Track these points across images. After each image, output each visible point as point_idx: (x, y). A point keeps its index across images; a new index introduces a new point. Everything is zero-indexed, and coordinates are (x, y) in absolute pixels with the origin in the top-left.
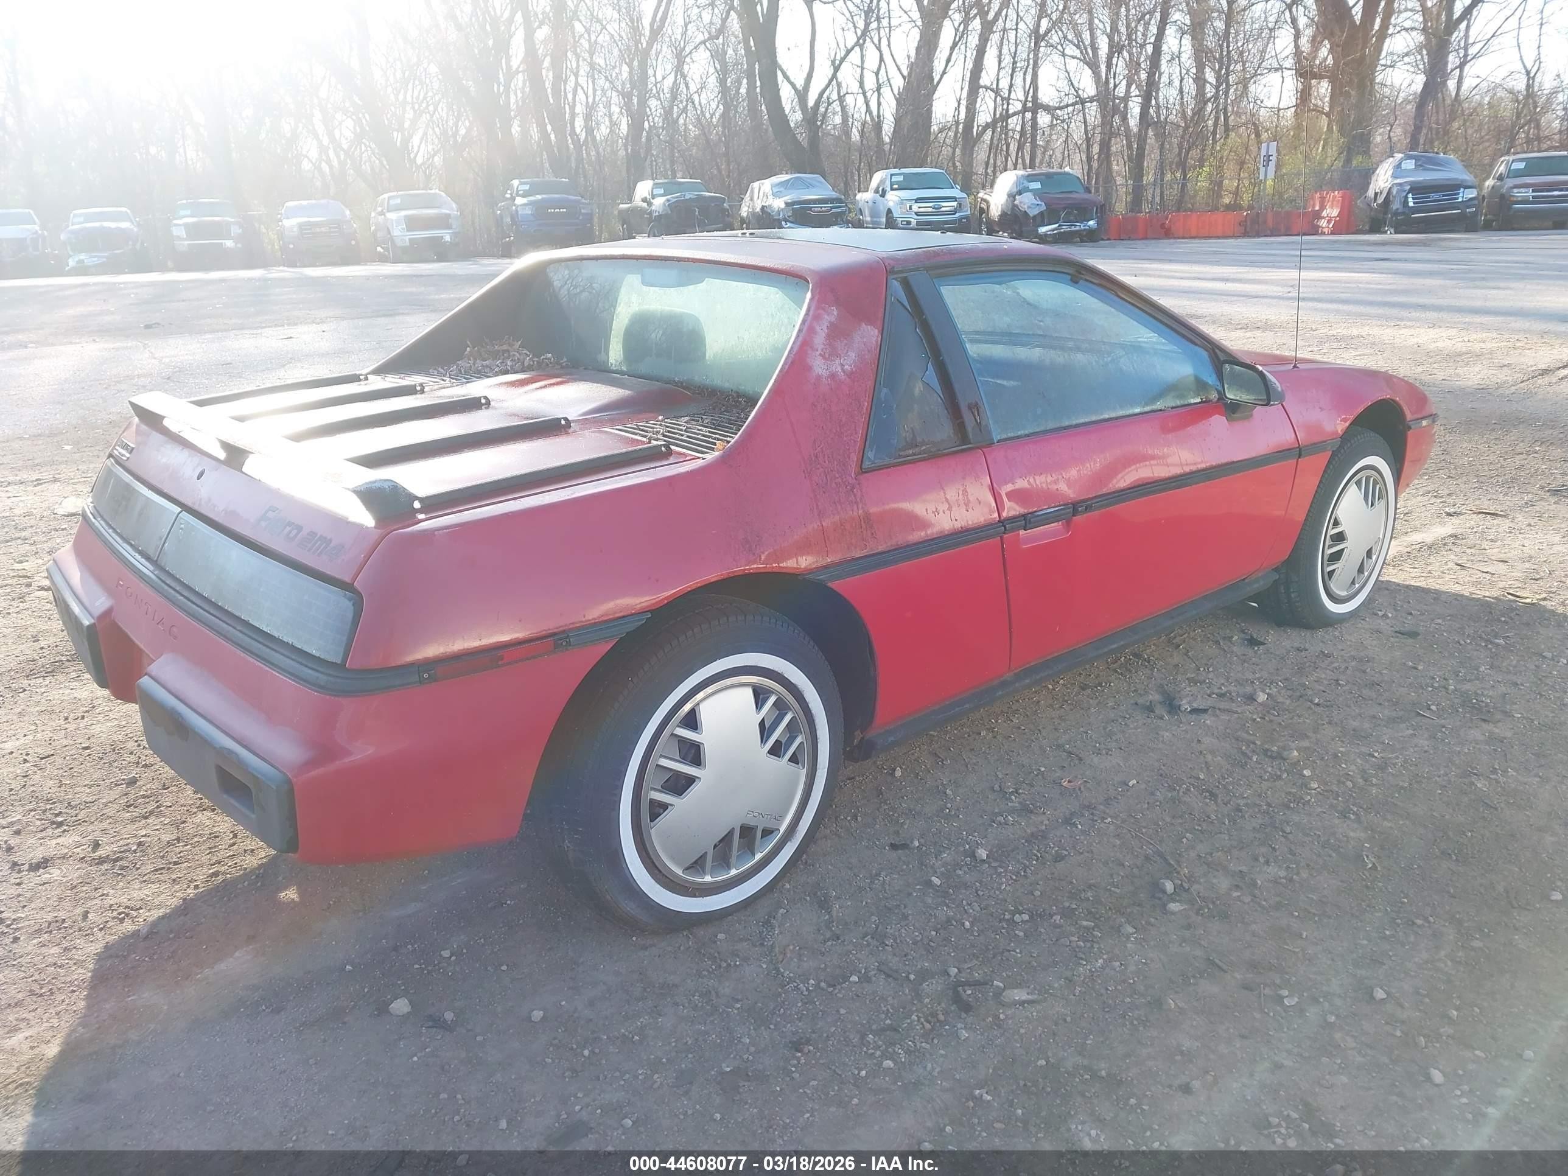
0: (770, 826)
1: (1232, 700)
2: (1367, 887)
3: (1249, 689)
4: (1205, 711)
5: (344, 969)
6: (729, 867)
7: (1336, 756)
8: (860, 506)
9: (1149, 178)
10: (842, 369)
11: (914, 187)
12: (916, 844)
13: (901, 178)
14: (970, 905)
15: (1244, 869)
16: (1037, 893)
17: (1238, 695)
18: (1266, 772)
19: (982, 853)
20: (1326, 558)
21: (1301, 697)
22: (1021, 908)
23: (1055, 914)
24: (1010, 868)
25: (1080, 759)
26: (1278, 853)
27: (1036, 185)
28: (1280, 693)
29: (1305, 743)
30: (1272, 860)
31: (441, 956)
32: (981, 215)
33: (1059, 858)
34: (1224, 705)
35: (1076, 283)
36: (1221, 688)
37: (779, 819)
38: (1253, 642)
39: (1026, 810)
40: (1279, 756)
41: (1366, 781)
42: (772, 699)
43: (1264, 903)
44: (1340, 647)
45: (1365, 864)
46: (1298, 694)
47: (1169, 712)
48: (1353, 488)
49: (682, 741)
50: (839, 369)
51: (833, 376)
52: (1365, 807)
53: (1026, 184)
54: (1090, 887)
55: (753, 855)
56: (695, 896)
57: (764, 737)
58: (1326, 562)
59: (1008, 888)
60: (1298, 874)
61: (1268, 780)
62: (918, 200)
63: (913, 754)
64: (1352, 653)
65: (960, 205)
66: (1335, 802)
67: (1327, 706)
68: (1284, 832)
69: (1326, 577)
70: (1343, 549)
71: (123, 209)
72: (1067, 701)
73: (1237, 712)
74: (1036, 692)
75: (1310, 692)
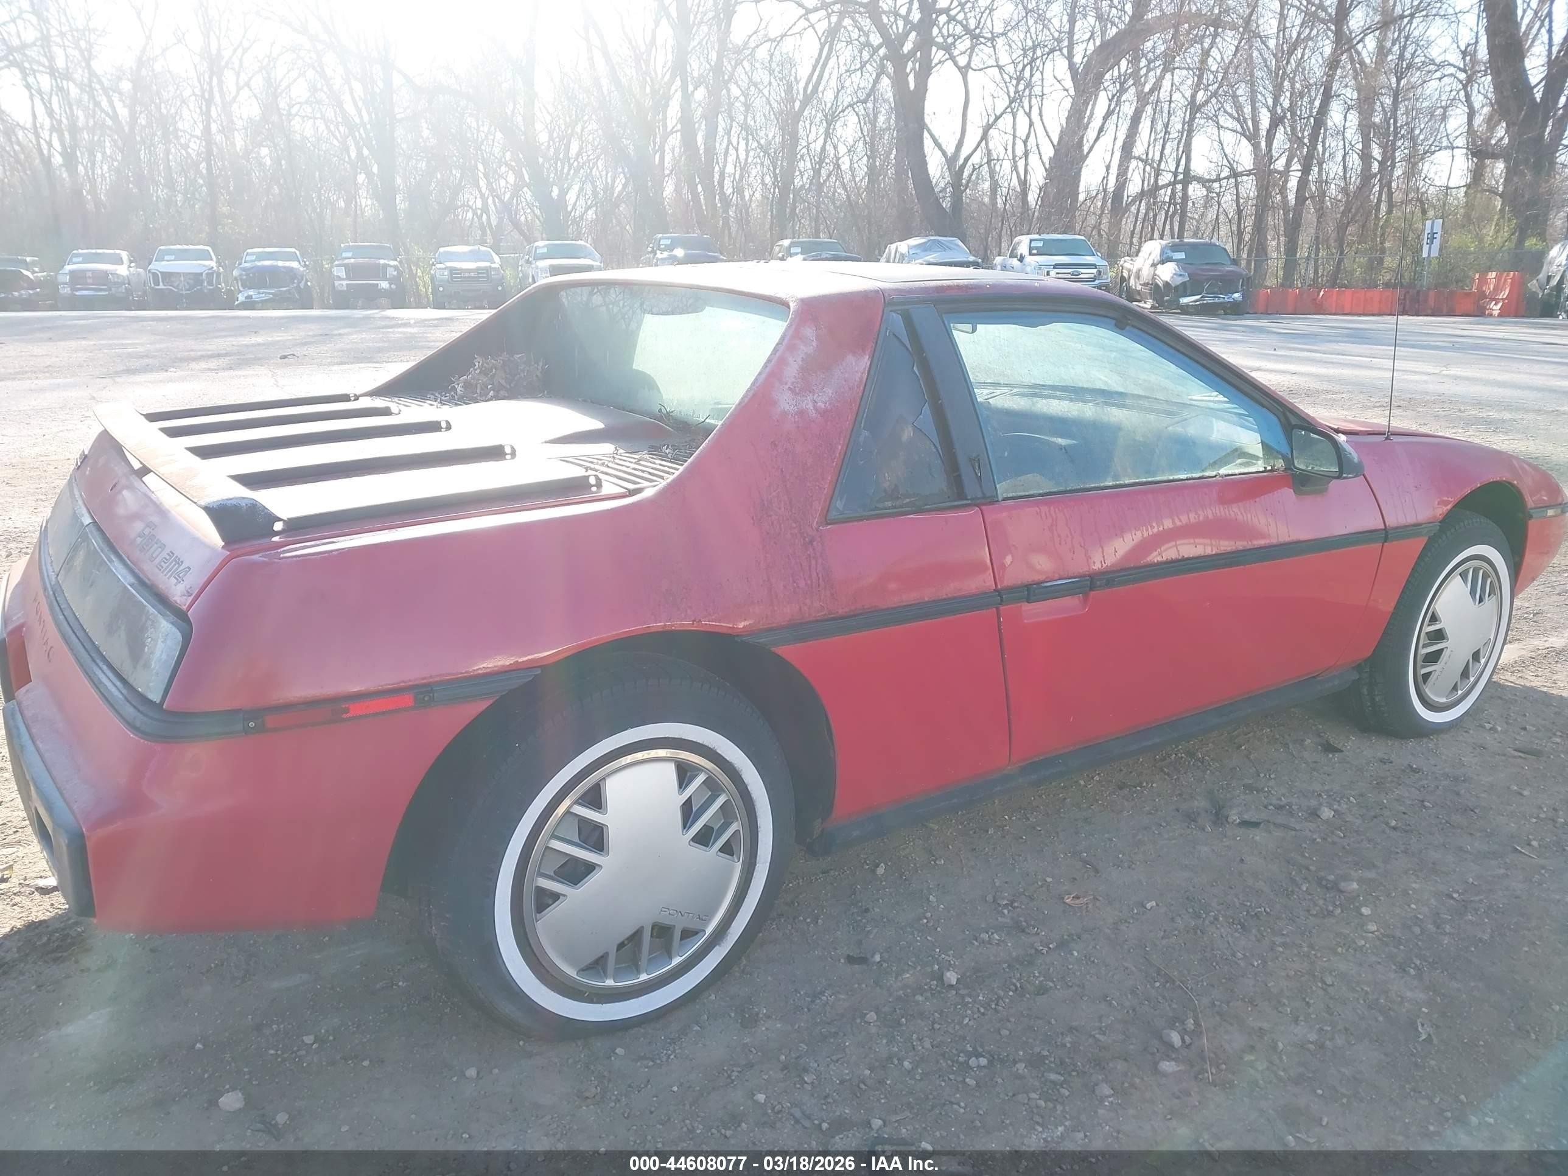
0: (691, 926)
1: (1291, 813)
2: (1416, 1064)
3: (1314, 803)
4: (1256, 825)
5: (193, 1046)
6: (639, 972)
7: (1405, 893)
8: (820, 561)
9: (1302, 253)
10: (814, 406)
11: (1054, 252)
12: (877, 958)
13: (1040, 244)
14: (920, 1040)
15: (1265, 1025)
16: (1005, 1032)
17: (1300, 809)
18: (1316, 905)
19: (952, 977)
20: (1420, 659)
21: (1375, 817)
22: (980, 1050)
23: (1021, 1061)
24: (981, 998)
25: (1097, 871)
26: (1311, 1010)
27: (1181, 256)
28: (1350, 811)
29: (1371, 874)
30: (1301, 1018)
31: (303, 1041)
32: (1121, 284)
33: (1042, 991)
34: (1280, 819)
35: (1122, 329)
36: (1281, 800)
37: (706, 919)
38: (1329, 748)
39: (1018, 928)
40: (1334, 887)
41: (1438, 928)
42: (701, 778)
43: (1282, 1074)
44: (1433, 762)
45: (1419, 1035)
46: (1372, 814)
47: (1215, 823)
48: (1456, 581)
49: (583, 821)
50: (811, 406)
51: (802, 413)
52: (1431, 960)
53: (1170, 254)
54: (1071, 1029)
55: (671, 958)
56: (592, 1002)
57: (687, 821)
58: (1420, 663)
59: (971, 1023)
60: (1332, 1039)
61: (1315, 916)
62: (1055, 266)
63: (904, 849)
64: (1447, 770)
65: (1100, 272)
66: (1395, 951)
67: (1406, 831)
68: (1324, 982)
69: (1420, 679)
70: (1442, 650)
71: (293, 250)
72: (1097, 801)
73: (1295, 830)
74: (1064, 787)
75: (1387, 813)
